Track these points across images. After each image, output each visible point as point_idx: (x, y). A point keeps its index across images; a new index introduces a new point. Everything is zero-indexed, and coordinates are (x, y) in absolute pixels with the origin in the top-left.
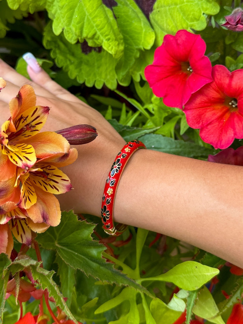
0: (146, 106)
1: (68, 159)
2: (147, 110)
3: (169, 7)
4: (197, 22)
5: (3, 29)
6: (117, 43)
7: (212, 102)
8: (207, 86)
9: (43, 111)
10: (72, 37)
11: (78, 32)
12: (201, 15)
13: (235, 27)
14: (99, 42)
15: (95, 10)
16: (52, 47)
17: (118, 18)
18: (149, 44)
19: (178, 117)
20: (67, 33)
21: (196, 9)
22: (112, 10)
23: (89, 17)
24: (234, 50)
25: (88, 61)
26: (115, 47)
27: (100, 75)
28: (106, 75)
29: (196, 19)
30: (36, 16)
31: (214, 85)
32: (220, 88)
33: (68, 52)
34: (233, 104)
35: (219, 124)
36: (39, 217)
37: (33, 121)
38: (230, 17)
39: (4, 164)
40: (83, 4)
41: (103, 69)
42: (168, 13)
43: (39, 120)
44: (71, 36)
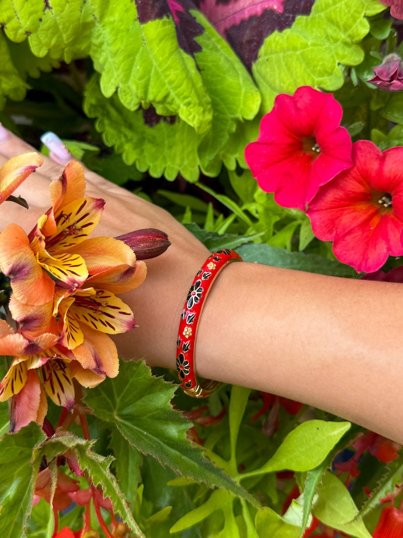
0: (245, 207)
1: (134, 276)
2: (247, 212)
3: (284, 53)
4: (330, 77)
5: (21, 87)
6: (202, 109)
7: (352, 199)
8: (345, 174)
9: (95, 206)
10: (131, 101)
11: (140, 93)
12: (334, 67)
13: (389, 83)
14: (173, 108)
15: (168, 58)
16: (98, 115)
17: (203, 70)
18: (251, 111)
19: (295, 223)
20: (123, 94)
21: (327, 56)
22: (194, 57)
23: (158, 68)
24: (384, 119)
25: (154, 137)
26: (199, 116)
27: (173, 159)
28: (182, 160)
29: (326, 72)
30: (73, 68)
31: (355, 172)
32: (365, 178)
33: (123, 123)
34: (384, 202)
35: (363, 233)
36: (90, 360)
37: (78, 222)
38: (381, 69)
39: (39, 278)
40: (148, 48)
41: (178, 149)
42: (283, 63)
43: (89, 220)
44: (129, 98)
